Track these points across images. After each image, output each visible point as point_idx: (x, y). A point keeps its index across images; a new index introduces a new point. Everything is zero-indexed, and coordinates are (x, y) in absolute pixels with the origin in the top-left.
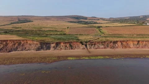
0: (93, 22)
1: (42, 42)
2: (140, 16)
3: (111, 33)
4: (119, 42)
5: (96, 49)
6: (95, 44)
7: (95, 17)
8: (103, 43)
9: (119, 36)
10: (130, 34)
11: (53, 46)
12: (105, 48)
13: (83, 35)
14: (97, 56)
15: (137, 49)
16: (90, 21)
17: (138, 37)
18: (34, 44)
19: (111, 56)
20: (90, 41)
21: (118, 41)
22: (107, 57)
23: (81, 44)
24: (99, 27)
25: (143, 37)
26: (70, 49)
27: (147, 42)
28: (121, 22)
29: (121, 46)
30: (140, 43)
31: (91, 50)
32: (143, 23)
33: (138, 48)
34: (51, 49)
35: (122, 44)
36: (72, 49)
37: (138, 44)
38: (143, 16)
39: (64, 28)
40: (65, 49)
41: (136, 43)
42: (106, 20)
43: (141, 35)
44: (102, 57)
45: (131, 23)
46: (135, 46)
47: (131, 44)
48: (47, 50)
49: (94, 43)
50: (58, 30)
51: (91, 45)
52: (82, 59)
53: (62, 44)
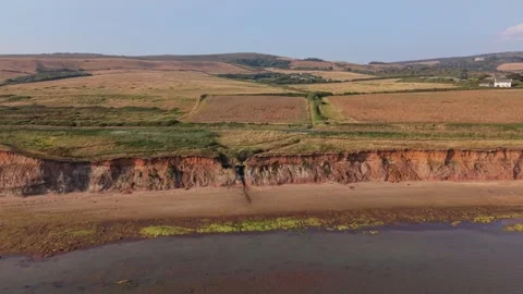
0: (309, 75)
1: (54, 157)
2: (473, 58)
3: (355, 118)
4: (372, 155)
5: (279, 184)
6: (276, 166)
7: (321, 61)
8: (309, 158)
9: (382, 129)
10: (424, 124)
11: (99, 174)
12: (315, 180)
13: (242, 125)
14: (272, 216)
15: (445, 182)
16: (301, 72)
17: (451, 132)
18: (16, 166)
19: (332, 216)
20: (261, 151)
21: (369, 152)
22: (313, 222)
23: (219, 166)
24: (320, 95)
25: (471, 135)
26: (169, 188)
27: (483, 156)
28: (405, 78)
29: (382, 169)
30: (457, 157)
31: (259, 188)
32: (482, 79)
33: (446, 178)
34: (91, 187)
35: (385, 161)
36: (177, 186)
37: (447, 163)
38: (486, 55)
39: (187, 100)
40: (150, 188)
41: (440, 158)
42: (356, 71)
43: (463, 125)
44: (291, 223)
45: (438, 81)
46: (435, 169)
47: (421, 163)
48: (71, 191)
49: (273, 161)
50: (163, 107)
51: (261, 170)
52: (204, 234)
53: (139, 167)
